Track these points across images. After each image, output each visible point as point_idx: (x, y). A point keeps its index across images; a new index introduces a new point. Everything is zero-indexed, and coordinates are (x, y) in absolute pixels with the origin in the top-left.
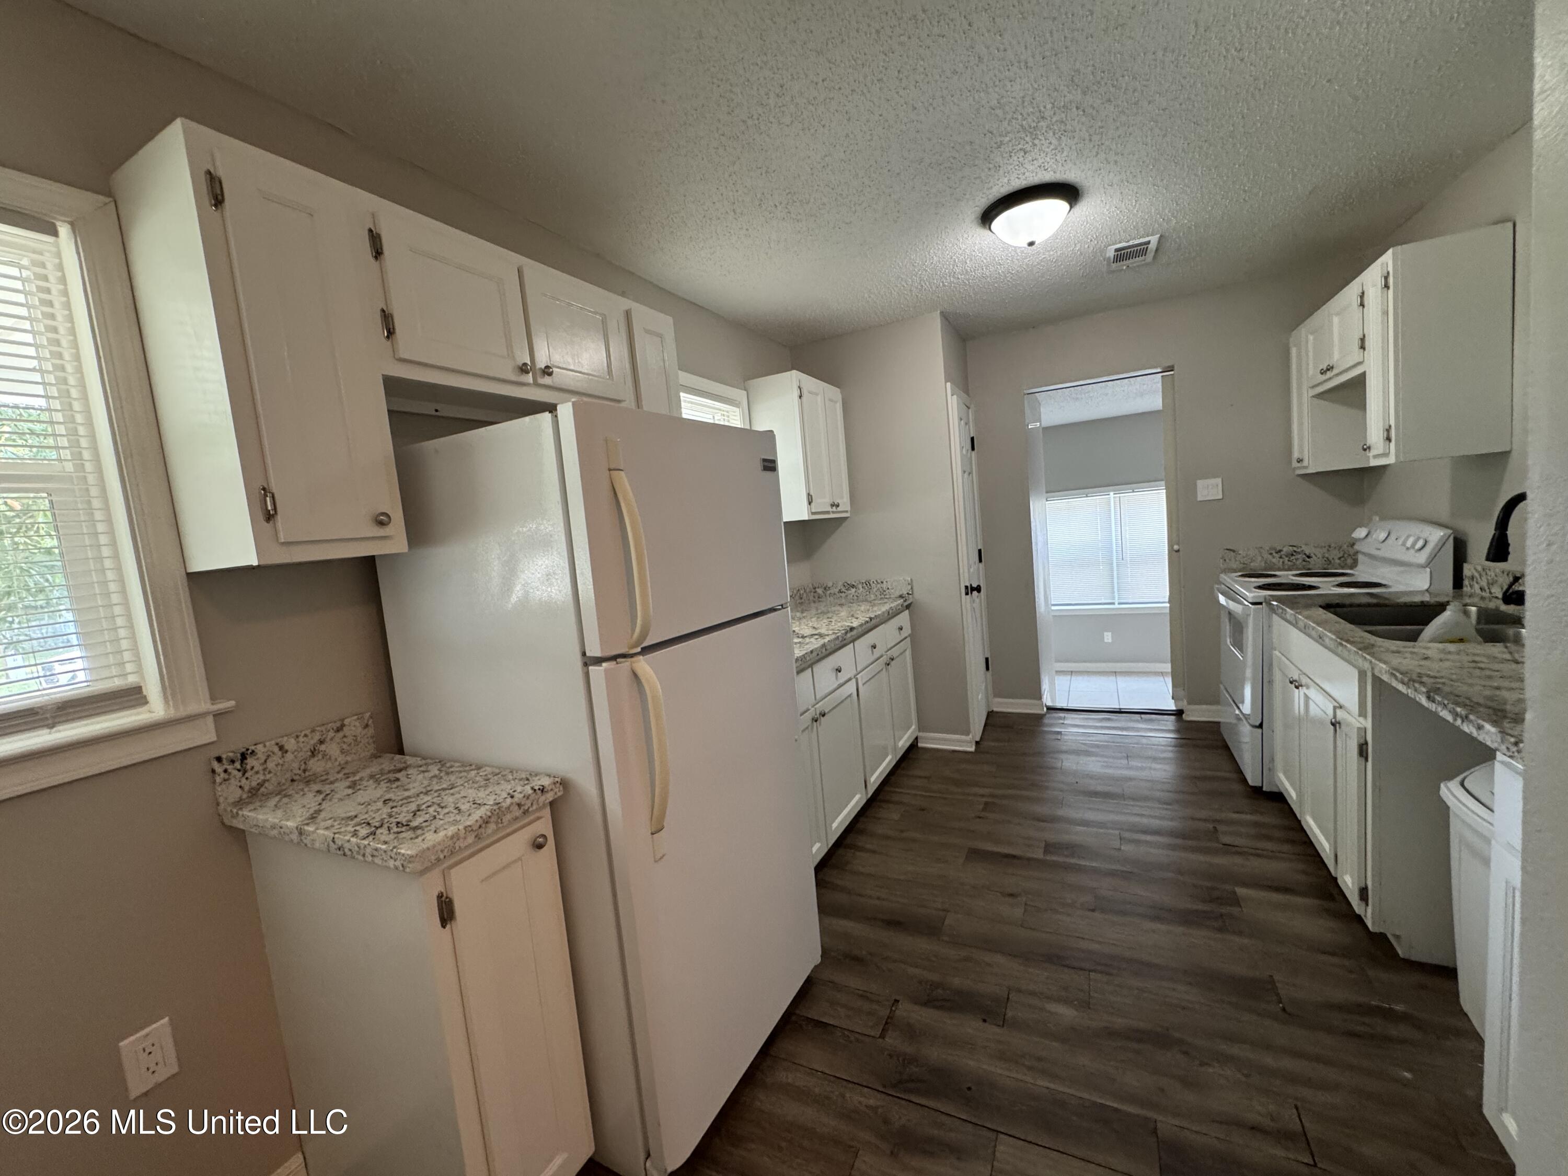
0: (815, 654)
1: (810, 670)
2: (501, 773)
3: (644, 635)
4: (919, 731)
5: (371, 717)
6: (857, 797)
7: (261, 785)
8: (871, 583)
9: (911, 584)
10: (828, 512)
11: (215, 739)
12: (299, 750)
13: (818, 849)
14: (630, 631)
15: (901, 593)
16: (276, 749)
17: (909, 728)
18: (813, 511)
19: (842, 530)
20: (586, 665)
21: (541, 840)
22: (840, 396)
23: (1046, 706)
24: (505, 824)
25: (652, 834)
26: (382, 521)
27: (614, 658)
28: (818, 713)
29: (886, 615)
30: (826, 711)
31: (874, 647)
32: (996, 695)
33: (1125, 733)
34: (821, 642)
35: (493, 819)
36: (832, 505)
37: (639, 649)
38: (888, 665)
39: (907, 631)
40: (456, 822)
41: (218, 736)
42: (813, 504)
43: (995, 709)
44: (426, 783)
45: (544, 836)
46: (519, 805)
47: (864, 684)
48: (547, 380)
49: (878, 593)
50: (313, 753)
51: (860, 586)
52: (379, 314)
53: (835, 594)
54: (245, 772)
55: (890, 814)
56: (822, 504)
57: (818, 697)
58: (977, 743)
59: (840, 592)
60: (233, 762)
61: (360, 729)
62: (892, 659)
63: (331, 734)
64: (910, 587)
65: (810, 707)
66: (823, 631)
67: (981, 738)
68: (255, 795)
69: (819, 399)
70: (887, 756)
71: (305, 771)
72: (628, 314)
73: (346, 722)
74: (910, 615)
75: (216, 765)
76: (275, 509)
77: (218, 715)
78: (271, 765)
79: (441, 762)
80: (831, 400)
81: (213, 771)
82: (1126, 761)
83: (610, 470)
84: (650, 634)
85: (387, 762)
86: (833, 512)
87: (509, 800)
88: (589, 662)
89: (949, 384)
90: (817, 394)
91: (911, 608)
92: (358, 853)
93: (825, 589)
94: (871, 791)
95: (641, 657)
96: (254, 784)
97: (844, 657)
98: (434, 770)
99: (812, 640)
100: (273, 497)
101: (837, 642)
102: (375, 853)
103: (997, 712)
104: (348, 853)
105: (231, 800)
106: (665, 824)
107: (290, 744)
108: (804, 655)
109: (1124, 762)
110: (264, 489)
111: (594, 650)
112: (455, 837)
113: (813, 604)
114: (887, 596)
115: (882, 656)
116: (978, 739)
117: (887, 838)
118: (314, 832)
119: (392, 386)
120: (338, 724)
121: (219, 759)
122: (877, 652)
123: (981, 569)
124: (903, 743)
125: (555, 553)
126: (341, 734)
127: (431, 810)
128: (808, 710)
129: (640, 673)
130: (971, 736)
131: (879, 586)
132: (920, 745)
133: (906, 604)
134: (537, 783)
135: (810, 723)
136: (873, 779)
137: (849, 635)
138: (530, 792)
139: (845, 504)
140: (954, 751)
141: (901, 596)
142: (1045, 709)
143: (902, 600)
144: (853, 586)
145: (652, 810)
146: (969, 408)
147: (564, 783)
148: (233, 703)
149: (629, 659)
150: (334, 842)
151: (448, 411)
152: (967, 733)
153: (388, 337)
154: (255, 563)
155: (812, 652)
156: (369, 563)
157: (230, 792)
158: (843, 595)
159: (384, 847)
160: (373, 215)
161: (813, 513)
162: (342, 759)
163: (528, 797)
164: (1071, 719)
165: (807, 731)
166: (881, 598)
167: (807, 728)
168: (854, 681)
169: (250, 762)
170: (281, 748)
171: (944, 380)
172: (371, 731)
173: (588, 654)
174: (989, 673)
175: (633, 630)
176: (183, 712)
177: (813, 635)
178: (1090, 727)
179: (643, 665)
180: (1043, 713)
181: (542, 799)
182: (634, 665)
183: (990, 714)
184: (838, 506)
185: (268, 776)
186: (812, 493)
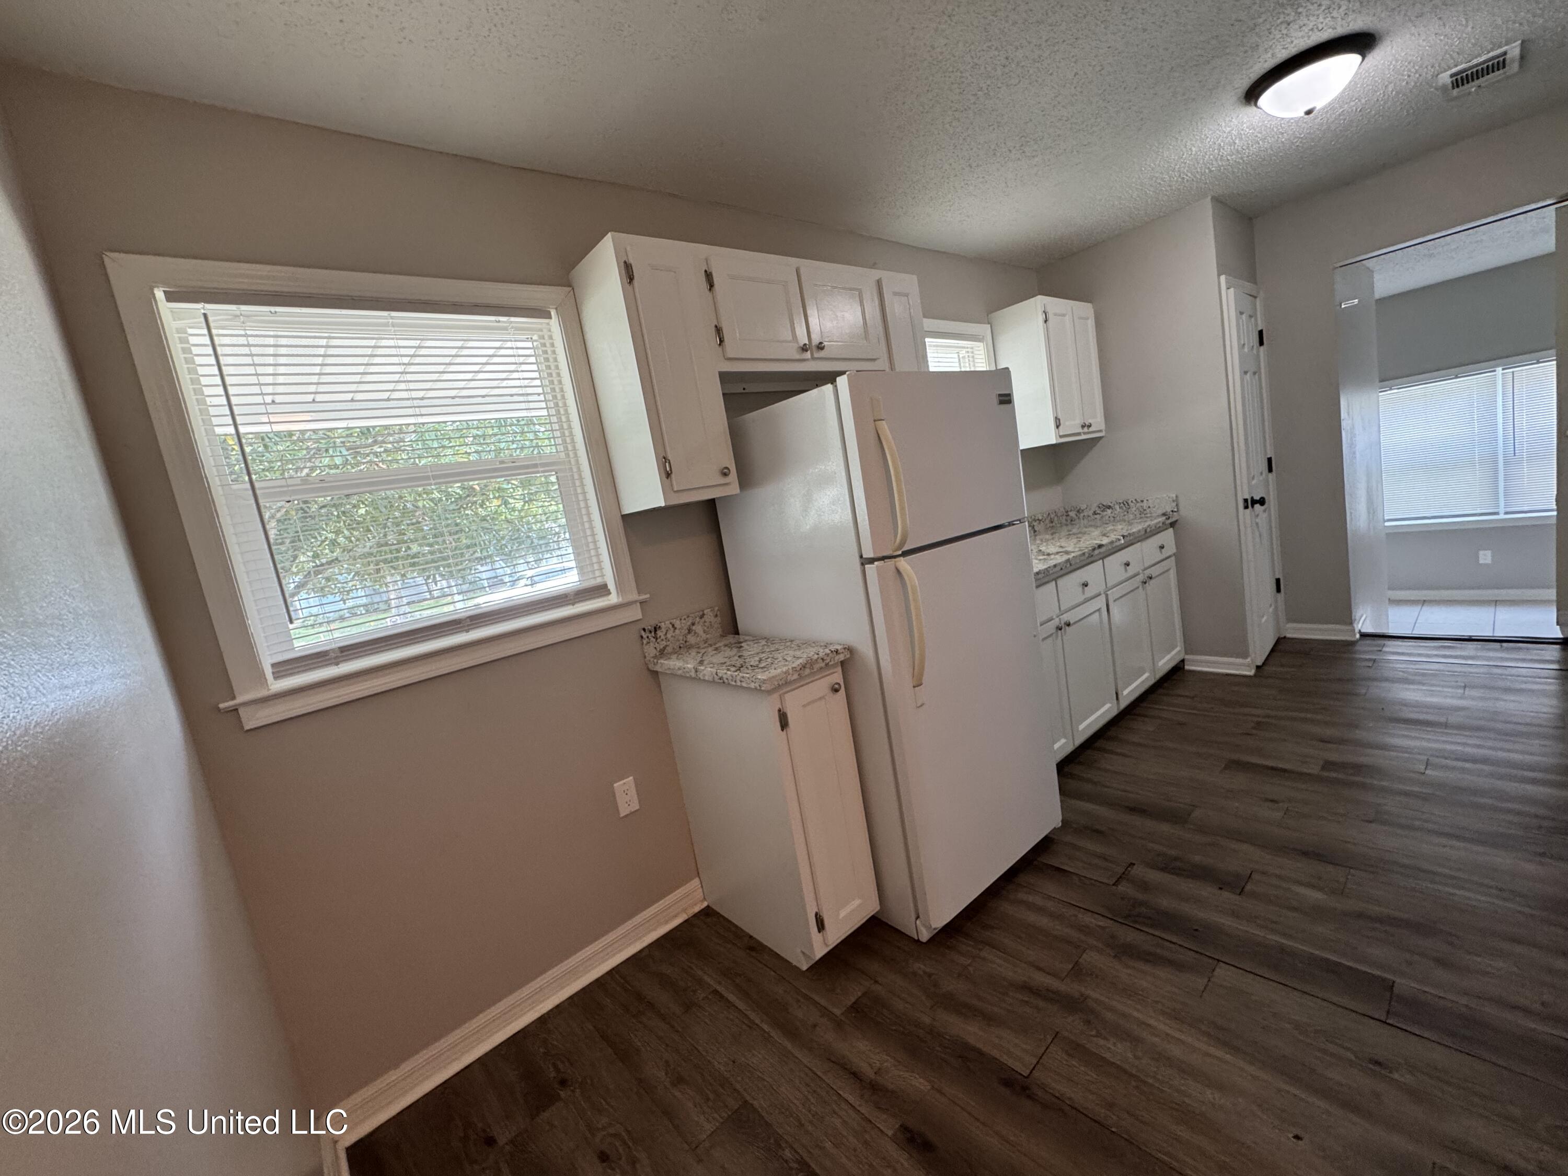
0: (1058, 568)
1: (1054, 582)
2: (807, 643)
3: (903, 542)
4: (1186, 653)
5: (718, 610)
6: (1108, 706)
7: (665, 648)
8: (1130, 502)
9: (1176, 501)
10: (1079, 434)
11: (641, 617)
12: (681, 629)
13: (1063, 746)
14: (893, 539)
15: (1164, 511)
16: (671, 626)
17: (1173, 649)
18: (1061, 434)
19: (1097, 449)
20: (863, 564)
21: (837, 686)
22: (1092, 311)
23: (1360, 632)
24: (815, 670)
25: (914, 687)
26: (725, 473)
27: (883, 558)
28: (1063, 623)
29: (1143, 533)
30: (1071, 622)
31: (1127, 564)
32: (1290, 620)
33: (1470, 662)
34: (1065, 557)
35: (808, 666)
36: (1083, 427)
37: (900, 552)
38: (1145, 583)
39: (1171, 549)
40: (785, 665)
41: (643, 615)
42: (1061, 428)
43: (1288, 635)
44: (761, 648)
45: (839, 684)
46: (823, 659)
47: (1115, 601)
48: (822, 354)
49: (1137, 513)
50: (690, 631)
51: (1117, 507)
52: (714, 329)
53: (1089, 516)
54: (657, 639)
55: (1144, 728)
56: (1072, 426)
57: (1062, 609)
58: (1258, 667)
59: (1095, 513)
60: (651, 632)
61: (713, 618)
62: (1151, 578)
63: (698, 619)
64: (1174, 504)
65: (1054, 617)
66: (1069, 549)
67: (1264, 664)
68: (662, 653)
69: (1067, 319)
70: (1144, 673)
71: (686, 642)
72: (879, 283)
73: (705, 612)
74: (1175, 534)
75: (643, 633)
76: (671, 470)
77: (642, 603)
78: (669, 636)
79: (767, 639)
80: (1081, 318)
81: (642, 637)
82: (1462, 691)
83: (875, 421)
84: (907, 542)
85: (731, 639)
86: (1085, 433)
87: (816, 656)
88: (865, 562)
89: (1223, 278)
90: (1064, 315)
91: (1177, 526)
92: (732, 680)
93: (1078, 511)
94: (1124, 703)
95: (902, 558)
96: (662, 647)
97: (1092, 573)
98: (763, 642)
99: (1057, 556)
100: (670, 463)
101: (1082, 558)
102: (742, 680)
103: (1289, 639)
104: (726, 681)
105: (652, 655)
106: (923, 682)
107: (677, 623)
108: (1046, 569)
109: (1461, 691)
110: (664, 458)
111: (869, 554)
112: (787, 673)
113: (1065, 527)
114: (1149, 515)
115: (1137, 574)
116: (1260, 663)
117: (1140, 745)
118: (703, 670)
119: (725, 377)
120: (701, 613)
121: (644, 630)
122: (1131, 570)
123: (1270, 480)
124: (1165, 663)
125: (838, 486)
126: (703, 620)
127: (769, 660)
128: (1051, 619)
129: (901, 570)
130: (1249, 660)
131: (1138, 505)
132: (1187, 667)
133: (1169, 521)
134: (833, 648)
135: (1054, 631)
136: (1125, 692)
137: (1097, 552)
138: (829, 652)
139: (1098, 423)
140: (1227, 675)
141: (1164, 514)
142: (1358, 636)
143: (1164, 518)
144: (1109, 507)
145: (914, 669)
146: (1255, 297)
147: (850, 650)
148: (648, 596)
149: (893, 560)
150: (717, 675)
151: (752, 388)
152: (1245, 655)
153: (720, 344)
154: (663, 504)
155: (1055, 566)
156: (711, 505)
157: (651, 651)
158: (1097, 516)
159: (748, 675)
160: (707, 260)
161: (1061, 437)
162: (704, 636)
163: (828, 655)
164: (1391, 646)
165: (1051, 638)
166: (1141, 518)
167: (1051, 635)
168: (1103, 597)
169: (659, 633)
170: (673, 626)
171: (1216, 273)
172: (719, 619)
173: (864, 556)
174: (1281, 597)
175: (896, 536)
176: (626, 601)
177: (1058, 553)
178: (1420, 655)
179: (903, 563)
180: (1353, 639)
181: (837, 658)
182: (897, 564)
183: (1280, 642)
184: (1089, 426)
185: (668, 643)
186: (1059, 417)
